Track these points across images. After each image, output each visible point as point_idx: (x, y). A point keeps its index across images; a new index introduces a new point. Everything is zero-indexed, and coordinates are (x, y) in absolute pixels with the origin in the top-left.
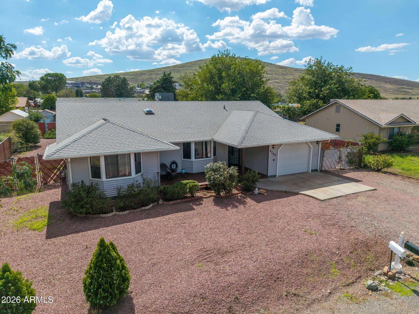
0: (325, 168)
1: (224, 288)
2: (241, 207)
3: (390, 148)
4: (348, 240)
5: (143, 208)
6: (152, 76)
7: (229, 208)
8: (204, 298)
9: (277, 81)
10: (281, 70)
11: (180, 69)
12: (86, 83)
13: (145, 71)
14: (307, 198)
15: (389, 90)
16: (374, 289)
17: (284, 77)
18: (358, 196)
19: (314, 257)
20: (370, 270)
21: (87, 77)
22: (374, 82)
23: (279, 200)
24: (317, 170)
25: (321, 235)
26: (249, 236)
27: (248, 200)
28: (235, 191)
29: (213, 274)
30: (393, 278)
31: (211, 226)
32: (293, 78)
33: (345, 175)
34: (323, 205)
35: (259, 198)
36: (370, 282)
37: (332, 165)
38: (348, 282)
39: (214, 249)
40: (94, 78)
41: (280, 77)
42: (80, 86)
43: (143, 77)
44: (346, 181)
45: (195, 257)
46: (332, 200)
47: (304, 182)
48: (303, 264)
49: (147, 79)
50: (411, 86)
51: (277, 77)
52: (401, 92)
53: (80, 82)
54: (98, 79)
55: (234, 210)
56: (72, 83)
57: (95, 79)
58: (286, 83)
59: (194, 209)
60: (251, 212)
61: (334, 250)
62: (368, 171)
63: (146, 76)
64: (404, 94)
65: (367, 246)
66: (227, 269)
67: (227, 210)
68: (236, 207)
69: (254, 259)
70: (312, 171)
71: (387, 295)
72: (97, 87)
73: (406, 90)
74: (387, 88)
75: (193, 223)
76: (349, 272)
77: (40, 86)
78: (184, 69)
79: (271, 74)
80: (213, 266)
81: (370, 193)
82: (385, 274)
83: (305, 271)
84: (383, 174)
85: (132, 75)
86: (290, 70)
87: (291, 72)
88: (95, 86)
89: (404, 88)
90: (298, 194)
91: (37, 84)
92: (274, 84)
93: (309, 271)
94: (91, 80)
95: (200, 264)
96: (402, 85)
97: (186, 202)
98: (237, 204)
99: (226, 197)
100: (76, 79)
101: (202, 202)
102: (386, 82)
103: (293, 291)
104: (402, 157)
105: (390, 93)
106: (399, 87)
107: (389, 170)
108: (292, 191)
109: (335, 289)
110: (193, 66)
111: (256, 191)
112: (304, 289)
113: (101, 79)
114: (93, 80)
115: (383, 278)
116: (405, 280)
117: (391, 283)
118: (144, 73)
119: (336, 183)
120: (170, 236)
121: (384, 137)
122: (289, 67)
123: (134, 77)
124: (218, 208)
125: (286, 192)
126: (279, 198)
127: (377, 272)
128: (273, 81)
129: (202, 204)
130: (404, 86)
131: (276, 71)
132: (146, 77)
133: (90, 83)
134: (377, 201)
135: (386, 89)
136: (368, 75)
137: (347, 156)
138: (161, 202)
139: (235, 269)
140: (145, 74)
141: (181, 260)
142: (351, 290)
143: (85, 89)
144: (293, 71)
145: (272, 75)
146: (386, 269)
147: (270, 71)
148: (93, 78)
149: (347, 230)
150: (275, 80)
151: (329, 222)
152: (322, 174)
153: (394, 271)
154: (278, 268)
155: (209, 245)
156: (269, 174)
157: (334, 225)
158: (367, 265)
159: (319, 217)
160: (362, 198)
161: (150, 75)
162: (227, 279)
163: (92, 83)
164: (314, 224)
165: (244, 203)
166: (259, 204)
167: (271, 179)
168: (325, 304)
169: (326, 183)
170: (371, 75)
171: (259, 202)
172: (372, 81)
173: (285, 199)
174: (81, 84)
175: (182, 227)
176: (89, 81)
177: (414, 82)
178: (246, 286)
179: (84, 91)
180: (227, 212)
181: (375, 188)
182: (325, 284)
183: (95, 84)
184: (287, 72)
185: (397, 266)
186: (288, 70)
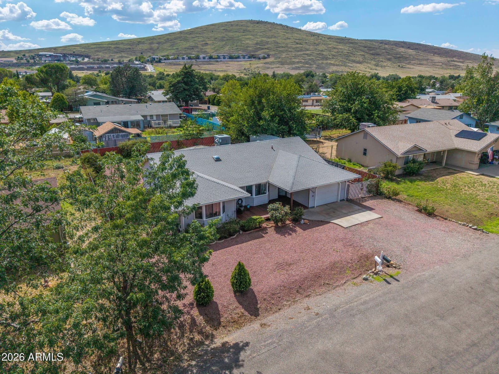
0: (350, 197)
1: (293, 282)
2: (294, 234)
3: (405, 172)
4: (357, 255)
5: (232, 237)
6: (153, 45)
7: (286, 235)
8: (285, 287)
9: (308, 52)
10: (313, 38)
11: (188, 36)
12: (69, 55)
13: (144, 38)
14: (336, 226)
15: (438, 64)
16: (366, 279)
17: (315, 47)
18: (369, 223)
19: (338, 265)
20: (367, 270)
21: (69, 46)
22: (421, 53)
23: (317, 228)
24: (344, 200)
25: (343, 252)
26: (301, 254)
27: (298, 229)
28: (288, 222)
29: (287, 276)
30: (376, 274)
31: (278, 248)
32: (326, 48)
33: (364, 204)
34: (346, 231)
35: (305, 227)
36: (364, 276)
37: (356, 194)
38: (354, 277)
39: (284, 262)
40: (78, 48)
41: (311, 47)
42: (62, 59)
43: (140, 47)
44: (364, 210)
45: (275, 267)
46: (352, 227)
47: (334, 212)
48: (332, 269)
49: (146, 50)
50: (463, 58)
51: (307, 47)
52: (450, 66)
53: (61, 54)
54: (83, 50)
55: (290, 237)
56: (51, 56)
57: (80, 50)
58: (318, 56)
59: (264, 237)
60: (301, 238)
61: (349, 261)
62: (382, 199)
63: (145, 45)
64: (454, 69)
65: (367, 257)
66: (293, 273)
67: (285, 237)
68: (291, 234)
69: (307, 267)
70: (340, 201)
71: (371, 282)
72: (83, 60)
73: (456, 63)
74: (435, 61)
75: (267, 247)
76: (355, 272)
77: (38, 79)
78: (192, 36)
79: (300, 44)
80: (286, 272)
81: (377, 220)
82: (373, 272)
83: (333, 272)
84: (392, 202)
85: (127, 44)
86: (323, 39)
87: (324, 41)
88: (79, 59)
89: (454, 61)
90: (329, 222)
91: (35, 77)
92: (303, 57)
93: (335, 272)
94: (74, 50)
95: (279, 271)
96: (453, 57)
97: (257, 231)
98: (291, 232)
99: (283, 227)
100: (55, 49)
101: (267, 231)
102: (435, 53)
103: (327, 282)
104: (411, 182)
105: (438, 67)
106: (449, 59)
107: (397, 197)
108: (326, 220)
109: (348, 280)
110: (204, 32)
111: (302, 222)
112: (332, 281)
113: (87, 49)
114: (78, 50)
115: (372, 274)
116: (382, 275)
117: (375, 276)
118: (142, 41)
119: (356, 212)
120: (256, 256)
121: (400, 165)
122: (322, 35)
123: (129, 47)
124: (279, 236)
125: (322, 221)
126: (317, 227)
127: (370, 271)
128: (302, 53)
129: (267, 233)
130: (454, 59)
131: (306, 40)
132: (145, 47)
133: (74, 55)
134: (380, 227)
135: (435, 63)
136: (414, 44)
137: (367, 187)
138: (241, 232)
139: (297, 273)
140: (143, 43)
141: (268, 270)
142: (355, 281)
143: (69, 63)
144: (326, 39)
145: (302, 44)
146: (374, 269)
147: (299, 40)
148: (76, 48)
149: (358, 249)
150: (305, 51)
151: (348, 244)
152: (347, 203)
153: (377, 270)
154: (319, 271)
155: (281, 261)
156: (310, 206)
157: (351, 245)
158: (365, 268)
159: (342, 241)
160: (371, 225)
161: (150, 44)
162: (294, 278)
163: (76, 55)
164: (339, 245)
165: (295, 231)
166: (305, 231)
167: (311, 210)
168: (342, 287)
169: (350, 212)
170: (418, 44)
171: (304, 230)
172: (418, 52)
173: (321, 227)
174: (63, 56)
175: (261, 250)
176: (72, 52)
177: (467, 53)
178: (304, 281)
179: (68, 67)
180: (286, 239)
181: (381, 216)
182: (342, 278)
183: (80, 56)
184: (319, 41)
185: (380, 268)
186: (320, 38)
